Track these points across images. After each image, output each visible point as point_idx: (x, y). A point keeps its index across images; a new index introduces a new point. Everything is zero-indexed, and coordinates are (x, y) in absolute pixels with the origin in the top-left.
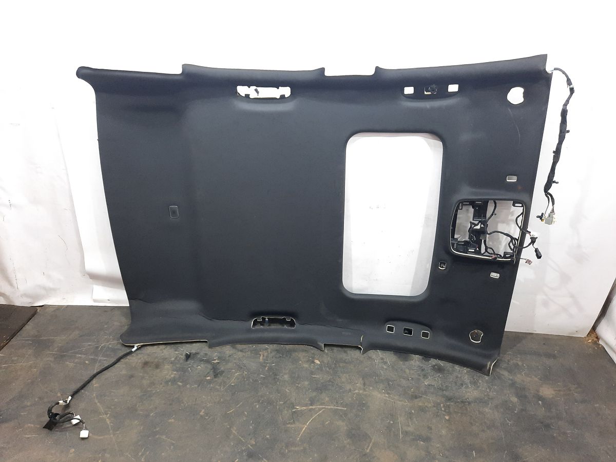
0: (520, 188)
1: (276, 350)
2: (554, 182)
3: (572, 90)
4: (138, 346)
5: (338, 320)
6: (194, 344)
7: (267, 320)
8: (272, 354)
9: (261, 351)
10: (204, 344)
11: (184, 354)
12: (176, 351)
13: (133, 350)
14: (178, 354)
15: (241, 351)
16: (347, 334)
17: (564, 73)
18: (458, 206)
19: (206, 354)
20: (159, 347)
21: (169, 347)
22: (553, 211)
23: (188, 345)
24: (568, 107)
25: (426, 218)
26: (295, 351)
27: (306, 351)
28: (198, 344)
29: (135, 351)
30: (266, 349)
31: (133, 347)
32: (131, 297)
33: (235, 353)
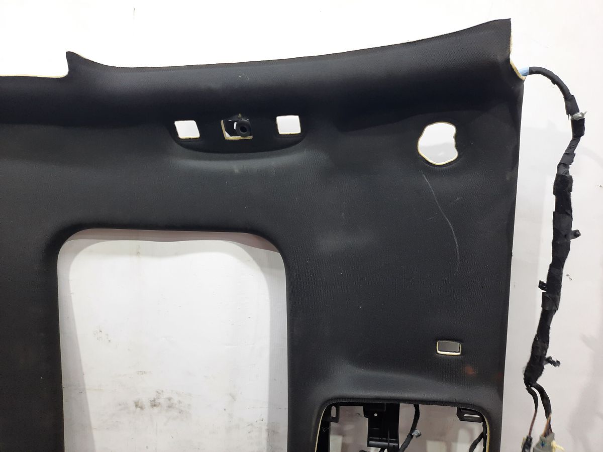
0: (470, 370)
2: (549, 361)
3: (578, 127)
17: (555, 80)
18: (328, 412)
22: (548, 431)
24: (573, 170)
25: (268, 430)
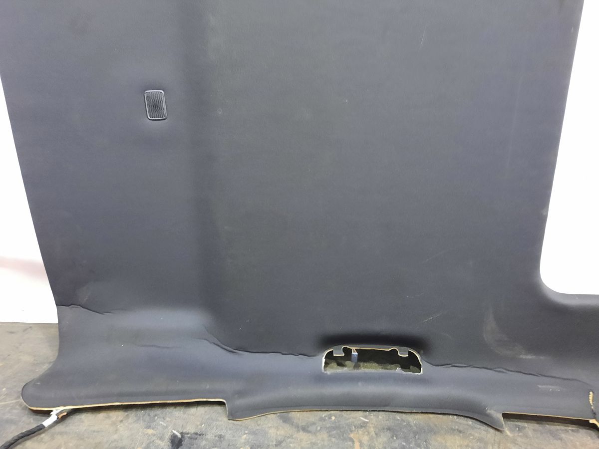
1: (389, 429)
4: (61, 412)
5: (523, 357)
6: (193, 410)
7: (355, 353)
8: (380, 440)
9: (351, 431)
10: (218, 408)
11: (168, 436)
12: (148, 427)
13: (47, 422)
14: (154, 435)
15: (305, 429)
16: (551, 388)
19: (220, 437)
20: (109, 417)
21: (133, 414)
23: (178, 412)
26: (432, 431)
27: (460, 432)
28: (201, 410)
29: (51, 426)
30: (363, 426)
31: (48, 414)
32: (63, 299)
33: (291, 437)
